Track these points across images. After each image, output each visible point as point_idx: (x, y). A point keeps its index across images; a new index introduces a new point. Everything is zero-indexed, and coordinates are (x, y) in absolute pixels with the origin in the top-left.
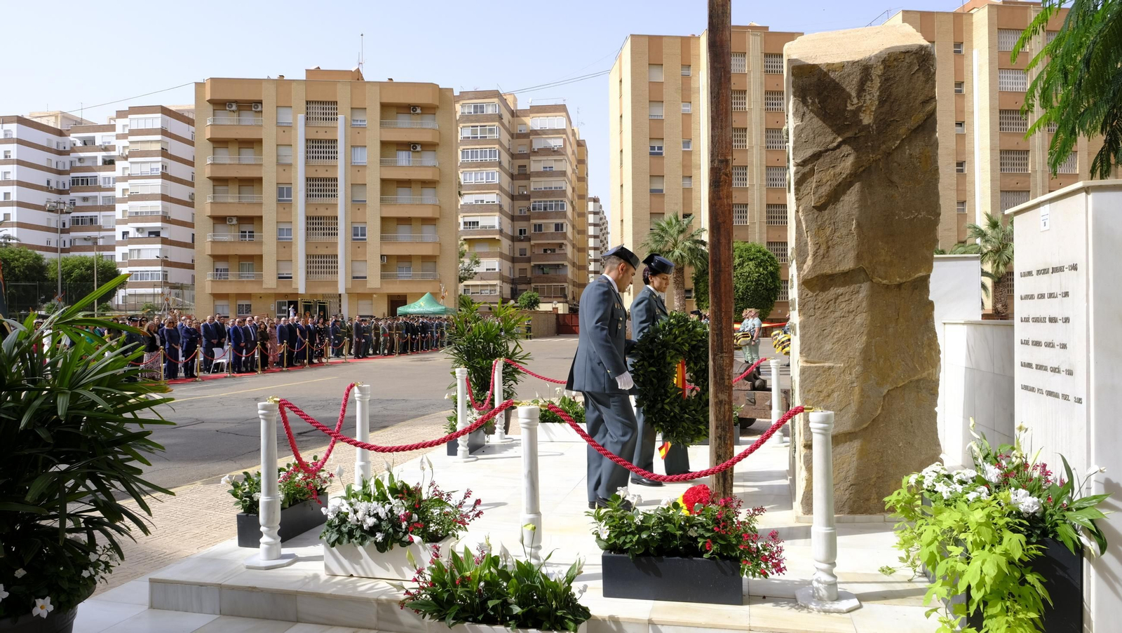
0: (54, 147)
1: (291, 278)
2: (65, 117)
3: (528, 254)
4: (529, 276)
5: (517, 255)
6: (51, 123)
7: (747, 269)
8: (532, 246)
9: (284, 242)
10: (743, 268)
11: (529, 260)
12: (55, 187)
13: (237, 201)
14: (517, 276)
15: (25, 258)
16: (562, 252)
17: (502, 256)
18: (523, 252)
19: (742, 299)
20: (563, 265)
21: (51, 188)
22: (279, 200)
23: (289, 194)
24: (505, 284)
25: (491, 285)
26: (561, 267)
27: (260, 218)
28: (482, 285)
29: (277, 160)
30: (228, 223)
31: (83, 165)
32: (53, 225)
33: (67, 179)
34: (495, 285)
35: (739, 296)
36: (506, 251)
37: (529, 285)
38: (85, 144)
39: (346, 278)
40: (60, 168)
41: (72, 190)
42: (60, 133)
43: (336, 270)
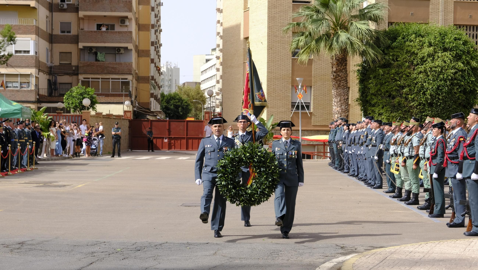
3: (74, 31)
4: (74, 62)
5: (57, 31)
7: (438, 62)
8: (79, 19)
10: (433, 61)
11: (76, 40)
14: (57, 62)
16: (125, 29)
17: (38, 32)
18: (65, 27)
19: (431, 105)
20: (127, 48)
24: (41, 73)
25: (22, 75)
26: (122, 51)
28: (8, 75)
34: (28, 76)
35: (426, 101)
36: (43, 26)
37: (75, 77)
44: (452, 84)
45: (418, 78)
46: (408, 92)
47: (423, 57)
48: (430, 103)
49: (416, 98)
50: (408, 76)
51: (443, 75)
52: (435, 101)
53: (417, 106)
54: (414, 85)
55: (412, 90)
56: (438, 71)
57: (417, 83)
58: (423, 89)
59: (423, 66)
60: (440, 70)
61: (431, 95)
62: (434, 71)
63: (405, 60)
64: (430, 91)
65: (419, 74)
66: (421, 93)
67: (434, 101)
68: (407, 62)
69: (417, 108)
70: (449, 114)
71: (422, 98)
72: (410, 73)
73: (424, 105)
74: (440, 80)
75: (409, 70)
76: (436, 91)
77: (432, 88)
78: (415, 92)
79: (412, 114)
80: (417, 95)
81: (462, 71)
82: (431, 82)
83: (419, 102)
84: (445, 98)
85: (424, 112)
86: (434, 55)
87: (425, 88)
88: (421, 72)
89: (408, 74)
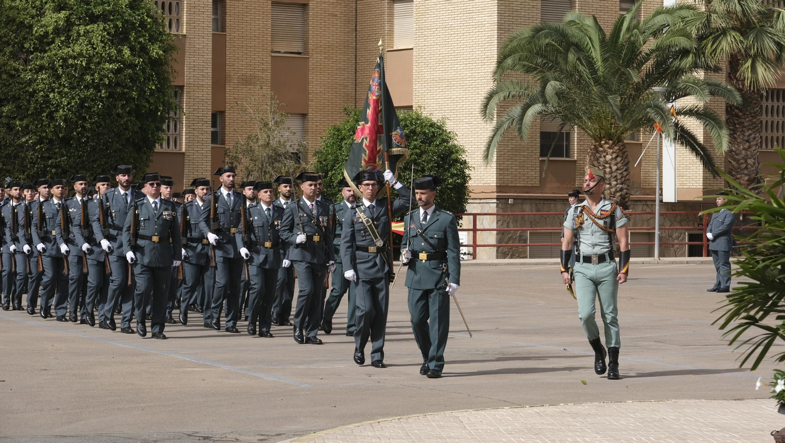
44: (111, 95)
45: (35, 80)
46: (13, 112)
47: (46, 34)
48: (63, 137)
49: (31, 127)
50: (12, 76)
51: (92, 75)
52: (75, 133)
53: (35, 144)
54: (28, 97)
55: (23, 107)
56: (82, 65)
57: (34, 91)
58: (48, 107)
59: (46, 55)
60: (84, 64)
61: (65, 121)
62: (72, 65)
63: (6, 39)
64: (64, 111)
65: (37, 73)
66: (44, 114)
67: (72, 132)
68: (9, 45)
69: (34, 150)
70: (106, 163)
71: (45, 126)
72: (17, 70)
73: (51, 141)
74: (85, 87)
75: (14, 62)
76: (78, 111)
77: (69, 103)
78: (30, 112)
79: (22, 162)
80: (34, 120)
81: (132, 66)
82: (66, 90)
83: (40, 136)
84: (98, 127)
85: (50, 158)
86: (70, 30)
87: (53, 105)
88: (41, 68)
89: (13, 72)
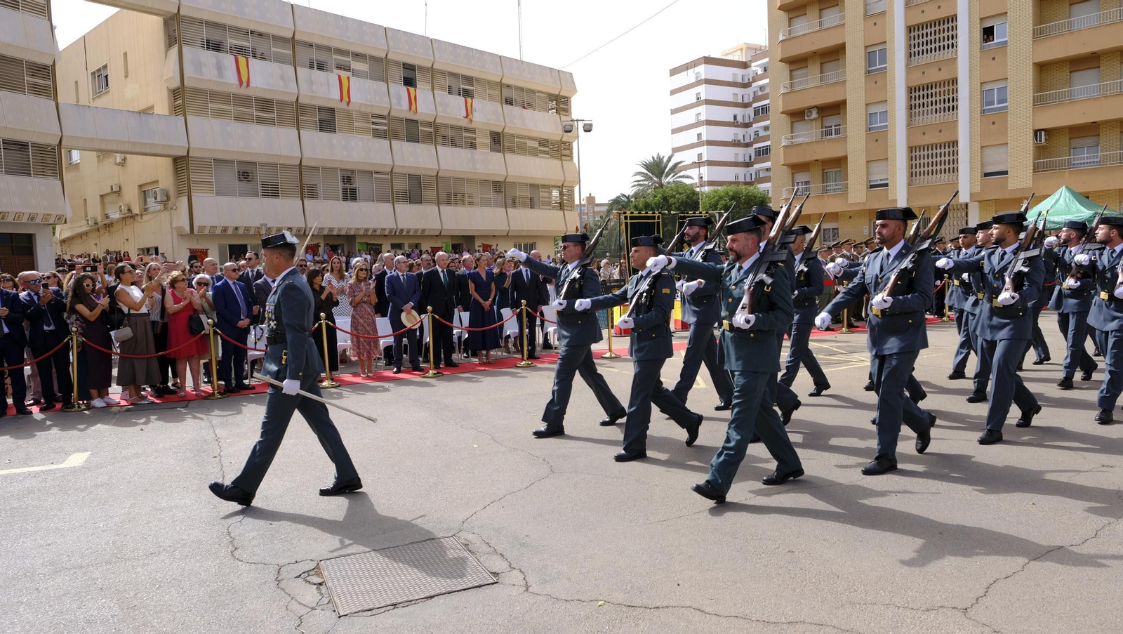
0: (740, 80)
1: (886, 185)
2: (750, 48)
6: (737, 57)
9: (877, 134)
12: (742, 121)
13: (818, 84)
15: (680, 194)
21: (737, 122)
22: (869, 72)
23: (883, 60)
27: (844, 102)
29: (866, 11)
30: (806, 118)
31: (764, 93)
32: (741, 159)
33: (750, 111)
38: (765, 70)
39: (971, 175)
40: (746, 101)
41: (756, 121)
42: (745, 65)
43: (955, 166)
